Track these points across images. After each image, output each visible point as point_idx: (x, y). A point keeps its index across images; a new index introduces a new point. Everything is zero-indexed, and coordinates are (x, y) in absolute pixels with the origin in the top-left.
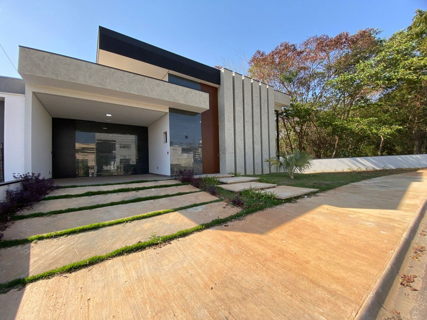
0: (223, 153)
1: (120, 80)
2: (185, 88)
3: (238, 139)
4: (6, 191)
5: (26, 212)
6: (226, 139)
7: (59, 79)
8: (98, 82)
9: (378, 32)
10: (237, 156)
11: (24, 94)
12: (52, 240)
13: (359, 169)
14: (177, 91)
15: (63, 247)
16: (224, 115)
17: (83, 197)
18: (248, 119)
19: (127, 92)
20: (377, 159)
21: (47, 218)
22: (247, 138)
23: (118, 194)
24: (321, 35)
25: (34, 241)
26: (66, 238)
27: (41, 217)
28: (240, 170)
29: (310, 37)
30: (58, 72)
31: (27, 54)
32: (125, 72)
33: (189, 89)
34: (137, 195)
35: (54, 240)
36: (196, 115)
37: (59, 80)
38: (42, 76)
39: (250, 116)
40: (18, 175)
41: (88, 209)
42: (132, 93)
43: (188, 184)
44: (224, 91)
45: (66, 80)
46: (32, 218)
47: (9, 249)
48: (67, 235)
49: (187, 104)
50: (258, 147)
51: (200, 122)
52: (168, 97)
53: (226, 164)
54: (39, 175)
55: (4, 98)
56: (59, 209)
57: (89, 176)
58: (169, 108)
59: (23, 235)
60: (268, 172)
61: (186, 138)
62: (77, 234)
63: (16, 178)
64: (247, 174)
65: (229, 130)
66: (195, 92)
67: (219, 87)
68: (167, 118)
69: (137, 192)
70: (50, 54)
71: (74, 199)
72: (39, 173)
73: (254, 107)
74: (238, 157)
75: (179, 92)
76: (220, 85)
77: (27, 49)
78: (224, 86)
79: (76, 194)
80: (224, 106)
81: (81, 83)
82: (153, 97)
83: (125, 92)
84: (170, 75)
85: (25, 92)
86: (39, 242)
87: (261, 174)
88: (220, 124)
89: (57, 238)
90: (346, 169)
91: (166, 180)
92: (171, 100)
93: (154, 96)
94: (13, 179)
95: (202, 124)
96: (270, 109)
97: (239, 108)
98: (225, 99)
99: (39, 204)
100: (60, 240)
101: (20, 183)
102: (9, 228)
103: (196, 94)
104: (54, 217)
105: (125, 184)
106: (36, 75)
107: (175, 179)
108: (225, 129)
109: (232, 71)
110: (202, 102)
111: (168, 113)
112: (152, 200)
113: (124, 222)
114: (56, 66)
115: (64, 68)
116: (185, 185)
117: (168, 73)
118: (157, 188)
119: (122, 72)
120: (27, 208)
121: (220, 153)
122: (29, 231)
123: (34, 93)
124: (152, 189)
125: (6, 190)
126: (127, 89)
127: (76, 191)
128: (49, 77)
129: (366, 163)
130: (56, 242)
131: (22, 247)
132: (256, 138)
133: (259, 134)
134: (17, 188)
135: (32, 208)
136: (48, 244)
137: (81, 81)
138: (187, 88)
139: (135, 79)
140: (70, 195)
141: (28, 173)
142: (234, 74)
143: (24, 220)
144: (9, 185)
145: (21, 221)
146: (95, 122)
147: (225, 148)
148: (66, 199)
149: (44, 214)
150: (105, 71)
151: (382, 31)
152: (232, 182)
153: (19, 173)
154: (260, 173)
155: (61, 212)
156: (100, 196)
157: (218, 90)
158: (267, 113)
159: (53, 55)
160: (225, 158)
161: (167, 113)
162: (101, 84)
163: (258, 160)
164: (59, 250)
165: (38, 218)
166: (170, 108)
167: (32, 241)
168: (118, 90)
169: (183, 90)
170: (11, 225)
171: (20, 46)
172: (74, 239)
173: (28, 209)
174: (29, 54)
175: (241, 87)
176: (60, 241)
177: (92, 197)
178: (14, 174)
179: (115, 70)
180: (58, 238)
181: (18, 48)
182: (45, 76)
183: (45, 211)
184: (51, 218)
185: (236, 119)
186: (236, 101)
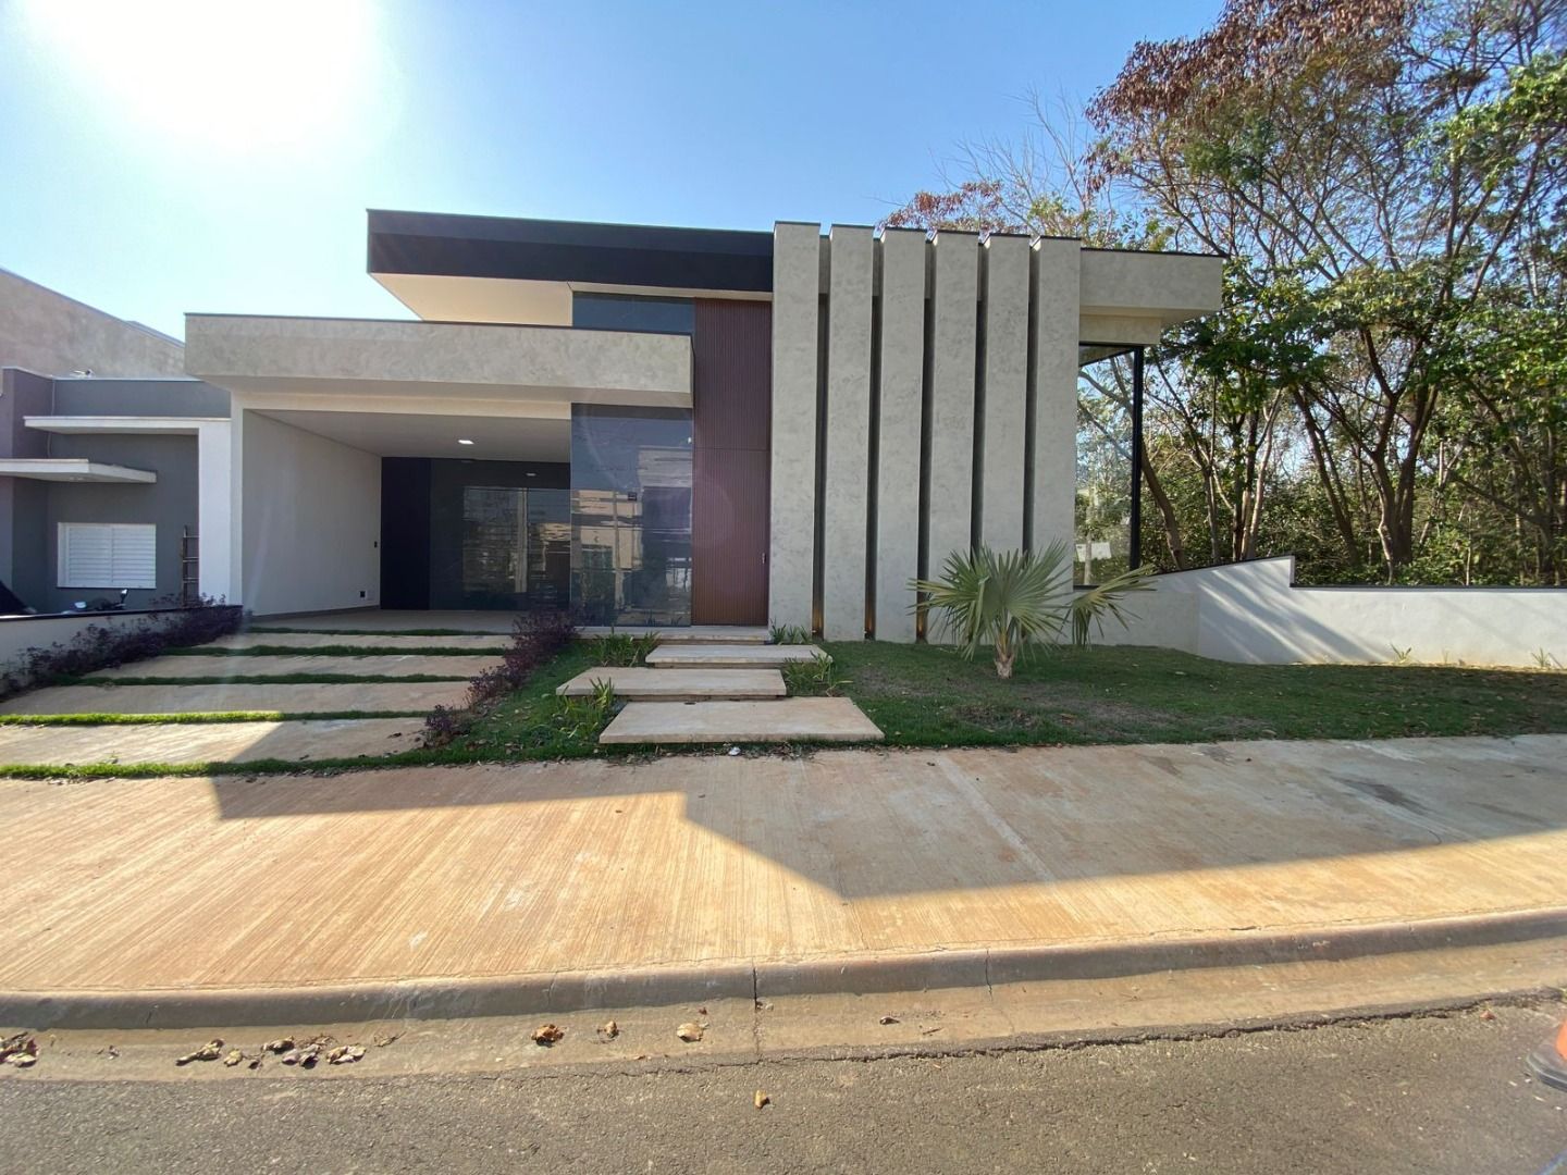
1: (394, 350)
10: (827, 564)
11: (228, 415)
14: (563, 348)
22: (886, 487)
23: (312, 659)
28: (843, 621)
31: (199, 329)
33: (609, 335)
38: (227, 374)
44: (774, 313)
51: (690, 440)
55: (197, 430)
58: (573, 404)
66: (630, 341)
70: (242, 319)
74: (833, 567)
77: (199, 318)
78: (774, 293)
82: (483, 382)
85: (229, 410)
95: (698, 446)
97: (849, 370)
103: (637, 348)
106: (215, 374)
110: (659, 373)
111: (569, 420)
114: (254, 344)
115: (269, 346)
117: (574, 292)
123: (245, 412)
138: (601, 334)
157: (769, 309)
169: (586, 342)
171: (187, 314)
174: (202, 328)
175: (861, 281)
181: (184, 317)
182: (232, 374)
185: (830, 415)
186: (833, 341)
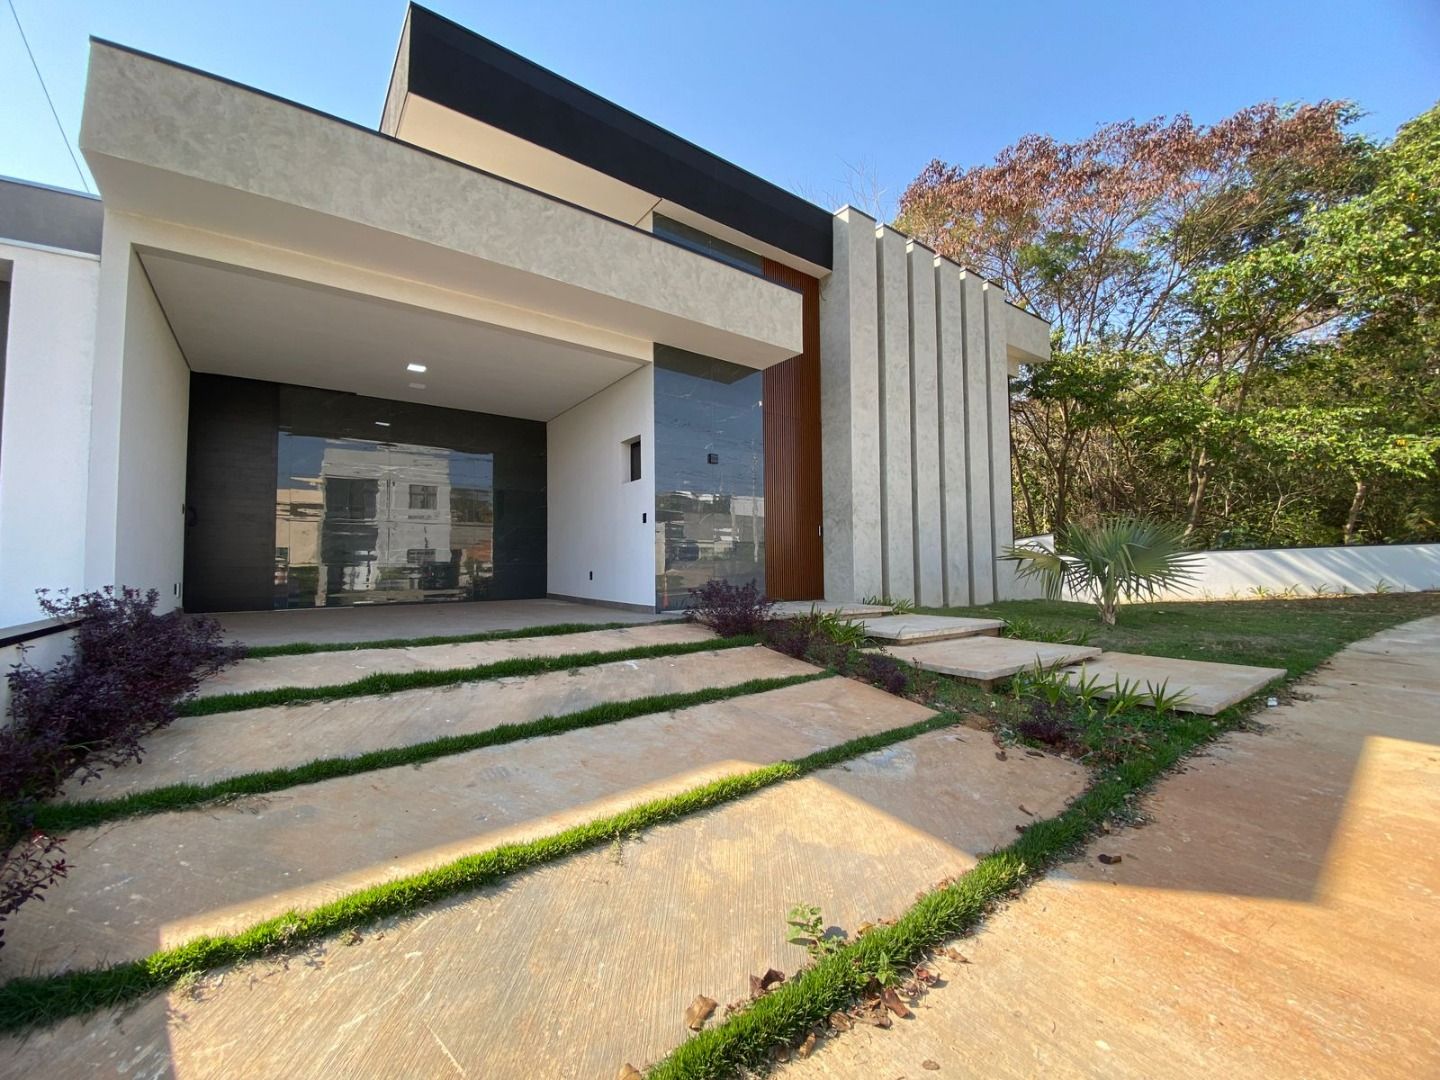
0: (837, 523)
1: (493, 219)
2: (722, 267)
3: (894, 472)
4: (9, 675)
5: (109, 784)
6: (853, 469)
7: (251, 191)
8: (407, 218)
9: (1351, 117)
10: (890, 536)
11: (97, 250)
12: (281, 968)
13: (1294, 593)
14: (694, 276)
15: (359, 1018)
16: (847, 380)
17: (357, 701)
18: (926, 397)
19: (518, 266)
20: (1356, 555)
21: (220, 814)
22: (922, 467)
23: (503, 686)
24: (1156, 116)
25: (182, 981)
26: (357, 949)
27: (188, 809)
28: (901, 591)
29: (1105, 127)
30: (249, 163)
31: (122, 73)
32: (512, 188)
33: (737, 273)
34: (584, 688)
35: (292, 963)
36: (744, 376)
37: (253, 195)
38: (184, 172)
39: (934, 387)
40: (61, 596)
41: (402, 763)
42: (534, 270)
43: (751, 644)
44: (848, 291)
45: (280, 197)
46: (143, 815)
47: (43, 1039)
48: (358, 932)
49: (731, 330)
50: (956, 503)
51: (761, 404)
52: (664, 297)
53: (852, 564)
54: (152, 597)
55: (10, 263)
56: (268, 766)
57: (312, 605)
58: (655, 344)
59: (109, 931)
60: (990, 599)
61: (710, 462)
62: (404, 917)
63: (54, 610)
64: (924, 603)
65: (864, 435)
66: (755, 286)
67: (827, 277)
68: (648, 381)
69: (573, 674)
70: (220, 85)
71: (318, 707)
72: (153, 591)
73: (944, 357)
74: (893, 539)
75: (701, 282)
76: (831, 268)
77: (122, 54)
78: (847, 272)
79: (324, 685)
80: (846, 345)
81: (340, 215)
82: (611, 294)
83: (511, 265)
84: (659, 219)
86: (215, 981)
87: (967, 605)
88: (826, 412)
89: (303, 949)
90: (1245, 592)
91: (652, 624)
92: (675, 312)
93: (615, 291)
94: (39, 617)
95: (767, 412)
96: (993, 367)
97: (896, 358)
98: (852, 320)
99: (163, 734)
100: (326, 969)
101: (71, 633)
102: (40, 897)
103: (761, 295)
104: (255, 812)
105: (503, 638)
106: (157, 166)
107: (689, 620)
108: (848, 431)
109: (875, 220)
110: (779, 327)
111: (650, 362)
112: (661, 714)
113: (611, 837)
114: (243, 135)
115: (275, 146)
116: (740, 645)
117: (654, 213)
118: (645, 657)
119: (500, 185)
120: (113, 757)
121: (827, 522)
122: (142, 905)
123: (138, 251)
124: (628, 662)
125: (13, 670)
126: (518, 254)
127: (316, 668)
128: (212, 179)
129: (1318, 571)
130: (310, 983)
131: (118, 1021)
132: (951, 469)
133: (958, 455)
134: (60, 659)
135: (139, 761)
136: (268, 1001)
137: (339, 205)
138: (729, 270)
139: (548, 218)
140: (299, 690)
141: (107, 589)
142: (882, 230)
143: (105, 827)
144: (26, 644)
145: (90, 833)
146: (354, 394)
147: (850, 504)
148: (283, 708)
149: (203, 790)
150: (436, 174)
151: (1364, 115)
152: (917, 635)
153: (67, 590)
154: (965, 603)
155: (280, 780)
156: (427, 692)
157: (821, 288)
158: (984, 379)
159: (231, 89)
160: (850, 541)
161: (645, 364)
162: (420, 227)
163: (957, 556)
164: (344, 1048)
165: (172, 815)
166: (657, 346)
167: (168, 978)
168: (483, 255)
169: (715, 275)
170: (46, 882)
171: (94, 39)
172: (400, 955)
173: (116, 765)
174: (130, 74)
175: (901, 281)
176: (332, 973)
177: (397, 697)
178: (41, 594)
179: (476, 175)
180: (312, 952)
181: (88, 44)
182: (194, 173)
183: (202, 776)
184: (240, 816)
185: (888, 396)
186: (887, 328)
